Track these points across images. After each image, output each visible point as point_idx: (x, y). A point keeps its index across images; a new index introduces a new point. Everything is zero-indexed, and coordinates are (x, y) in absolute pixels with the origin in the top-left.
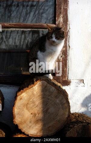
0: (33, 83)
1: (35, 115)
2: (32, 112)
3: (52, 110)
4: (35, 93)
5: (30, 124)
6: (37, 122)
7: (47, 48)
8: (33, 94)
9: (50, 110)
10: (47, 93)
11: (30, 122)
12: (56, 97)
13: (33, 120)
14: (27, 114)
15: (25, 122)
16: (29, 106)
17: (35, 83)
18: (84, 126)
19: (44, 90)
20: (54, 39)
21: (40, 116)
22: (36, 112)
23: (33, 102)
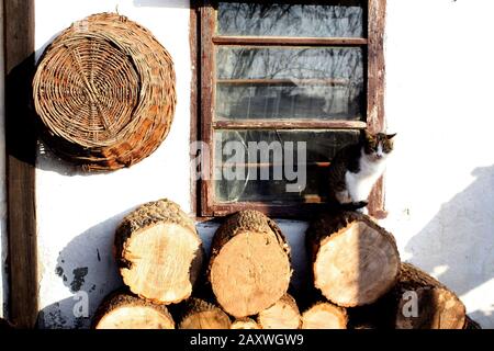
0: (345, 226)
1: (348, 275)
2: (343, 269)
3: (373, 265)
4: (348, 240)
5: (340, 288)
6: (351, 283)
7: (362, 168)
8: (345, 243)
9: (369, 266)
10: (367, 241)
11: (340, 285)
12: (381, 246)
13: (344, 282)
14: (335, 273)
15: (332, 285)
16: (339, 260)
17: (348, 225)
18: (425, 291)
19: (362, 235)
20: (380, 152)
21: (355, 275)
22: (349, 270)
23: (345, 255)
